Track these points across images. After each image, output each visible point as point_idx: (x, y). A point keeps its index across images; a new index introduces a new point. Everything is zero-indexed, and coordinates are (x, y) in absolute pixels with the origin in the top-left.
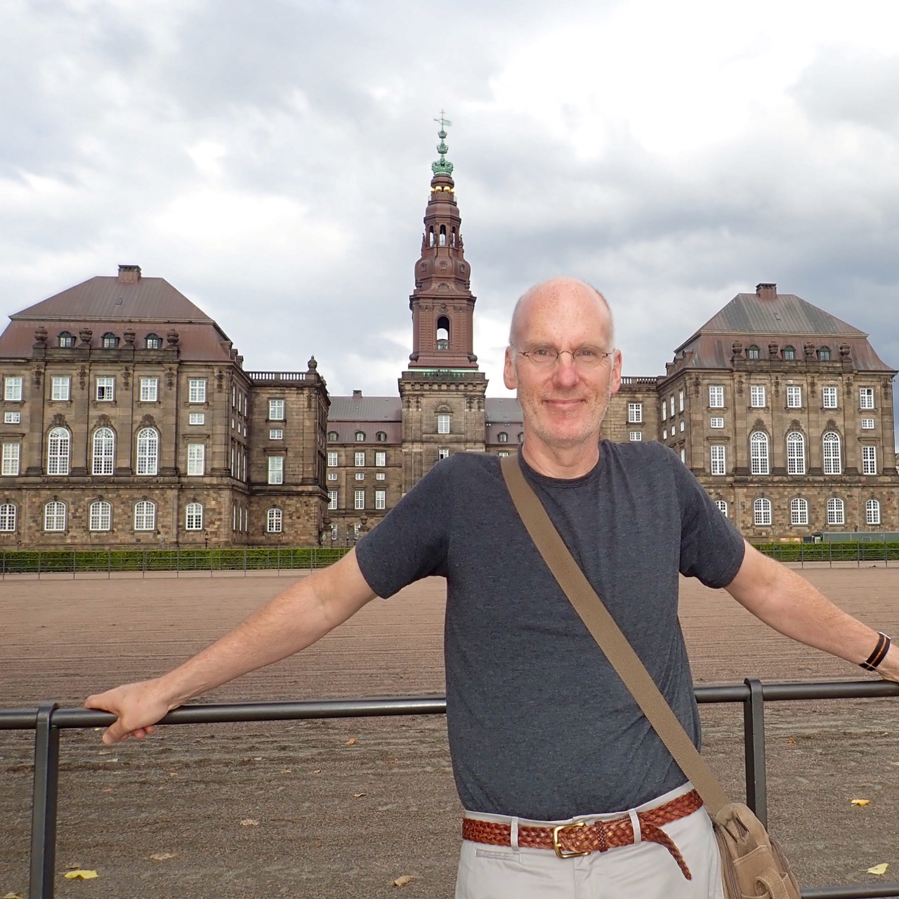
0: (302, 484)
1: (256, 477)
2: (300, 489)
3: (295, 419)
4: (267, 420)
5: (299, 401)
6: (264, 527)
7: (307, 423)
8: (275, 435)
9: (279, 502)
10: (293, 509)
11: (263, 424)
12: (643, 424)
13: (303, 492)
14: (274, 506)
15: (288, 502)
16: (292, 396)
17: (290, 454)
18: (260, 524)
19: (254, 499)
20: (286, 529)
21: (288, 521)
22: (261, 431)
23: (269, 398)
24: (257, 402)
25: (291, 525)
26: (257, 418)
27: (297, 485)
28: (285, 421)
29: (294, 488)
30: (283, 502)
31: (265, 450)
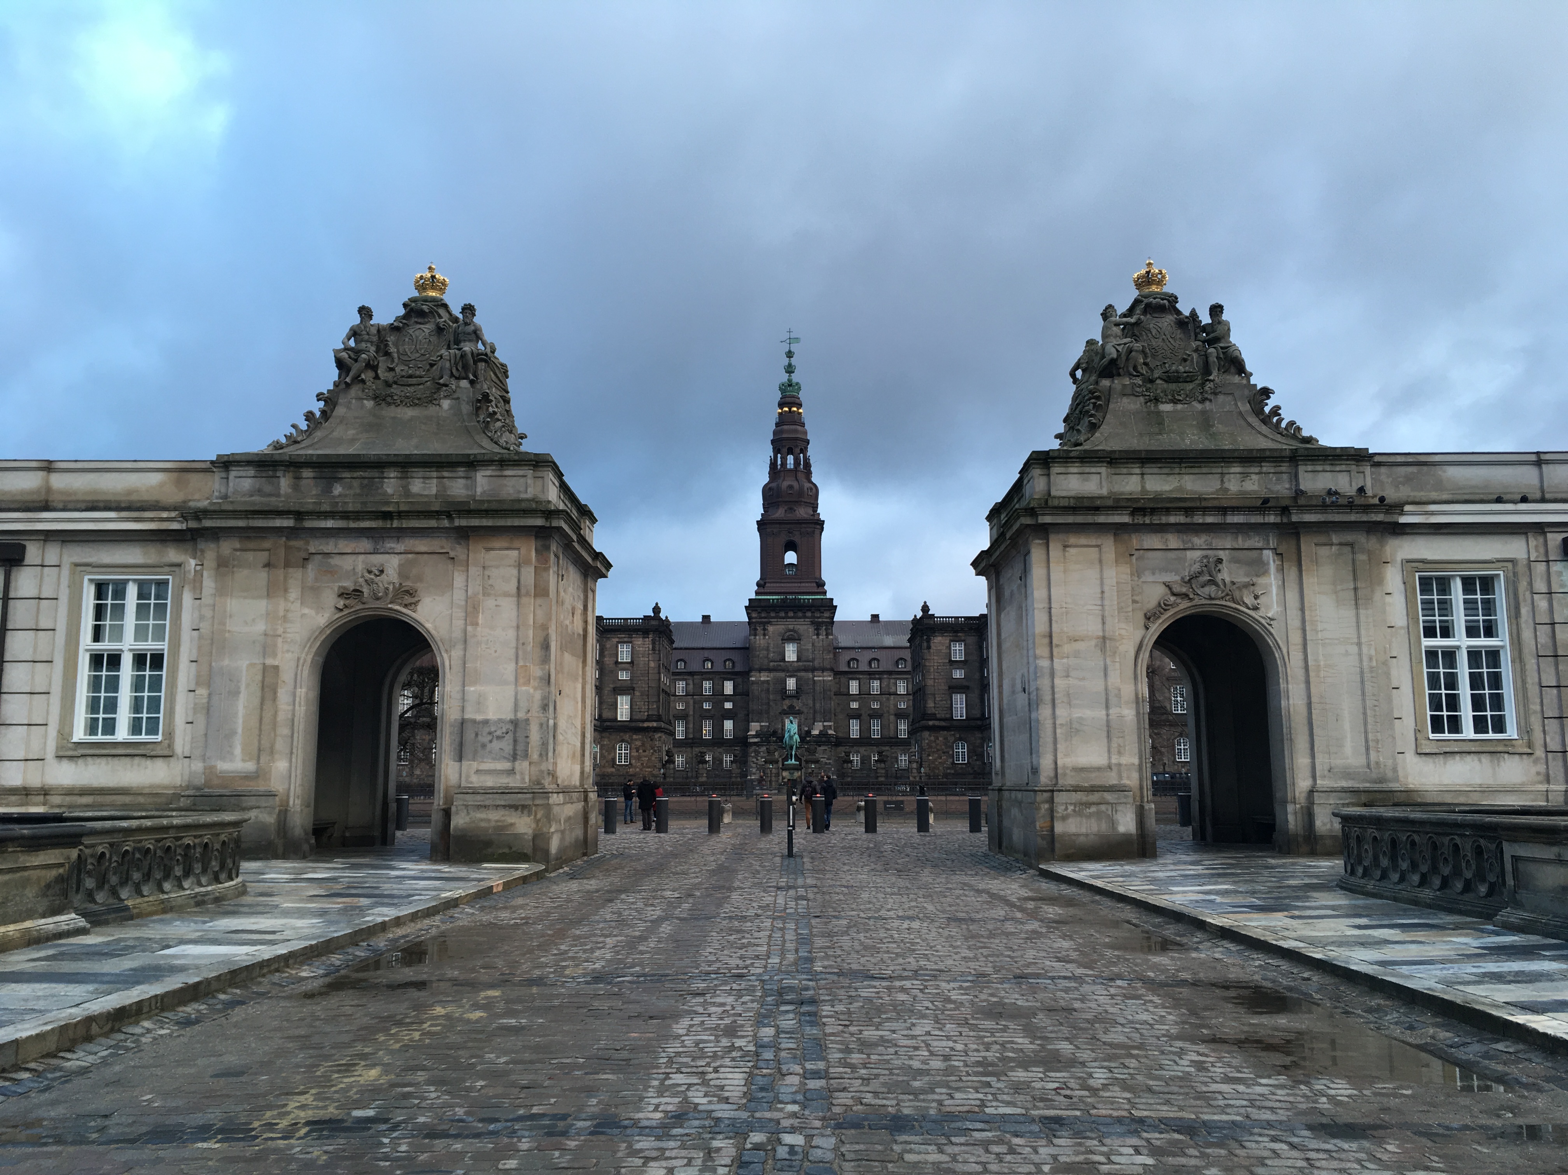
0: (647, 720)
1: (607, 714)
2: (646, 725)
3: (642, 660)
4: (617, 663)
5: (643, 644)
6: (614, 760)
7: (652, 664)
8: (623, 676)
9: (627, 737)
10: (638, 743)
11: (612, 666)
12: (964, 662)
13: (648, 727)
14: (622, 741)
15: (635, 737)
16: (639, 641)
17: (637, 693)
18: (610, 757)
19: (606, 734)
20: (633, 762)
21: (635, 754)
22: (612, 672)
23: (619, 642)
24: (608, 646)
25: (638, 758)
26: (608, 661)
27: (643, 721)
28: (632, 663)
29: (641, 725)
30: (631, 737)
31: (614, 689)
